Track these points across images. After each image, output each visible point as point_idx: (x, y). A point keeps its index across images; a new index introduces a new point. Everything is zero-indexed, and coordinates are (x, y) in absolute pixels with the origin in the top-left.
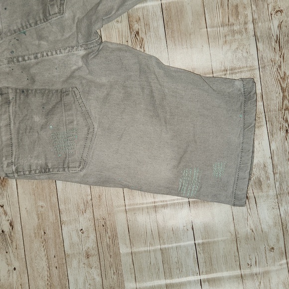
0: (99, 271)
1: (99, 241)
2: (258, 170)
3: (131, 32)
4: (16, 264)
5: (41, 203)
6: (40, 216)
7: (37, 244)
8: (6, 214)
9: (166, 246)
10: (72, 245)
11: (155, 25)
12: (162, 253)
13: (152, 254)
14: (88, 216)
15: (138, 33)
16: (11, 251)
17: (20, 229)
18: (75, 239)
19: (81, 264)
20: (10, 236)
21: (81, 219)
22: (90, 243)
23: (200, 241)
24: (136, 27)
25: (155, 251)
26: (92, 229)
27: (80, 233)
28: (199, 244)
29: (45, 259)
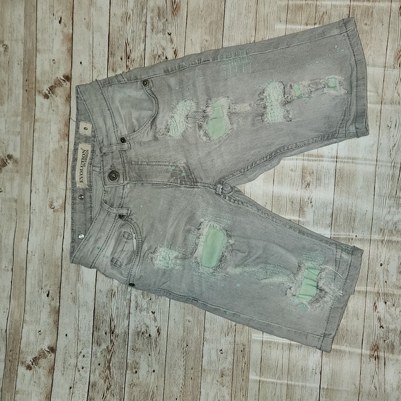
0: (230, 390)
1: (235, 364)
2: (393, 335)
3: (302, 184)
4: (156, 367)
5: (189, 318)
6: (186, 328)
7: (178, 354)
8: (155, 320)
9: (293, 383)
10: (210, 362)
11: (327, 181)
12: (288, 389)
13: (278, 387)
14: (229, 339)
15: (309, 184)
16: (153, 355)
17: (165, 337)
18: (214, 357)
19: (215, 381)
20: (156, 341)
21: (223, 341)
22: (227, 364)
23: (325, 387)
24: (308, 178)
25: (281, 384)
26: (230, 352)
27: (219, 353)
28: (323, 389)
29: (183, 368)
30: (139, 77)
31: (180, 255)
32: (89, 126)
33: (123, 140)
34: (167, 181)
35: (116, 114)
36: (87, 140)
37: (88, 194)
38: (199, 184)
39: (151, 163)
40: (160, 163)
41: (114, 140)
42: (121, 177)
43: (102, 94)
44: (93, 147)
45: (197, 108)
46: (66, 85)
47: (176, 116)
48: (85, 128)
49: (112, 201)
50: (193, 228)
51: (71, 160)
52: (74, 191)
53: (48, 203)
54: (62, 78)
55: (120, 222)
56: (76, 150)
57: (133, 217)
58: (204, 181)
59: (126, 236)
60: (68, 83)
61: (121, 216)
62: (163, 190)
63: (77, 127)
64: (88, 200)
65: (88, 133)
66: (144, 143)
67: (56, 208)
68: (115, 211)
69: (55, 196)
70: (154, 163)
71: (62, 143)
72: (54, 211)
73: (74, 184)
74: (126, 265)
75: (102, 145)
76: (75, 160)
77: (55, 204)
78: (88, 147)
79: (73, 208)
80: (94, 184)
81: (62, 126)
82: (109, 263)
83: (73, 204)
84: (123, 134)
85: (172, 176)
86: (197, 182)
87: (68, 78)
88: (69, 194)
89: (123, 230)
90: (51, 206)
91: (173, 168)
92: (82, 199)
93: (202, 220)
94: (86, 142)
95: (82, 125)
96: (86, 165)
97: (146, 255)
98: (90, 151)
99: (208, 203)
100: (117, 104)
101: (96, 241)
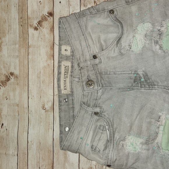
30: (106, 8)
31: (144, 141)
32: (69, 48)
33: (95, 57)
34: (131, 85)
35: (89, 38)
36: (67, 58)
37: (71, 98)
38: (156, 87)
39: (118, 73)
40: (125, 72)
41: (88, 57)
42: (96, 84)
43: (79, 23)
44: (72, 63)
45: (153, 28)
46: (50, 19)
47: (137, 36)
48: (65, 50)
49: (89, 102)
50: (153, 120)
51: (57, 74)
52: (60, 96)
53: (41, 106)
54: (47, 14)
55: (96, 117)
56: (59, 66)
57: (105, 114)
58: (160, 84)
59: (102, 128)
60: (52, 18)
61: (96, 114)
62: (128, 92)
63: (60, 50)
64: (71, 102)
65: (69, 53)
66: (113, 58)
67: (47, 109)
68: (92, 110)
69: (46, 101)
70: (120, 73)
71: (49, 62)
72: (46, 111)
73: (59, 91)
74: (104, 150)
75: (79, 61)
76: (59, 73)
77: (46, 106)
78: (69, 64)
79: (60, 109)
80: (75, 90)
81: (48, 49)
82: (90, 149)
83: (60, 105)
84: (95, 52)
85: (135, 82)
86: (154, 85)
87: (51, 14)
88: (56, 98)
89: (99, 124)
90: (43, 108)
91: (135, 75)
92: (66, 102)
93: (160, 114)
94: (67, 60)
95: (63, 48)
96: (69, 77)
97: (118, 142)
98: (70, 67)
99: (164, 100)
100: (89, 30)
101: (79, 133)
